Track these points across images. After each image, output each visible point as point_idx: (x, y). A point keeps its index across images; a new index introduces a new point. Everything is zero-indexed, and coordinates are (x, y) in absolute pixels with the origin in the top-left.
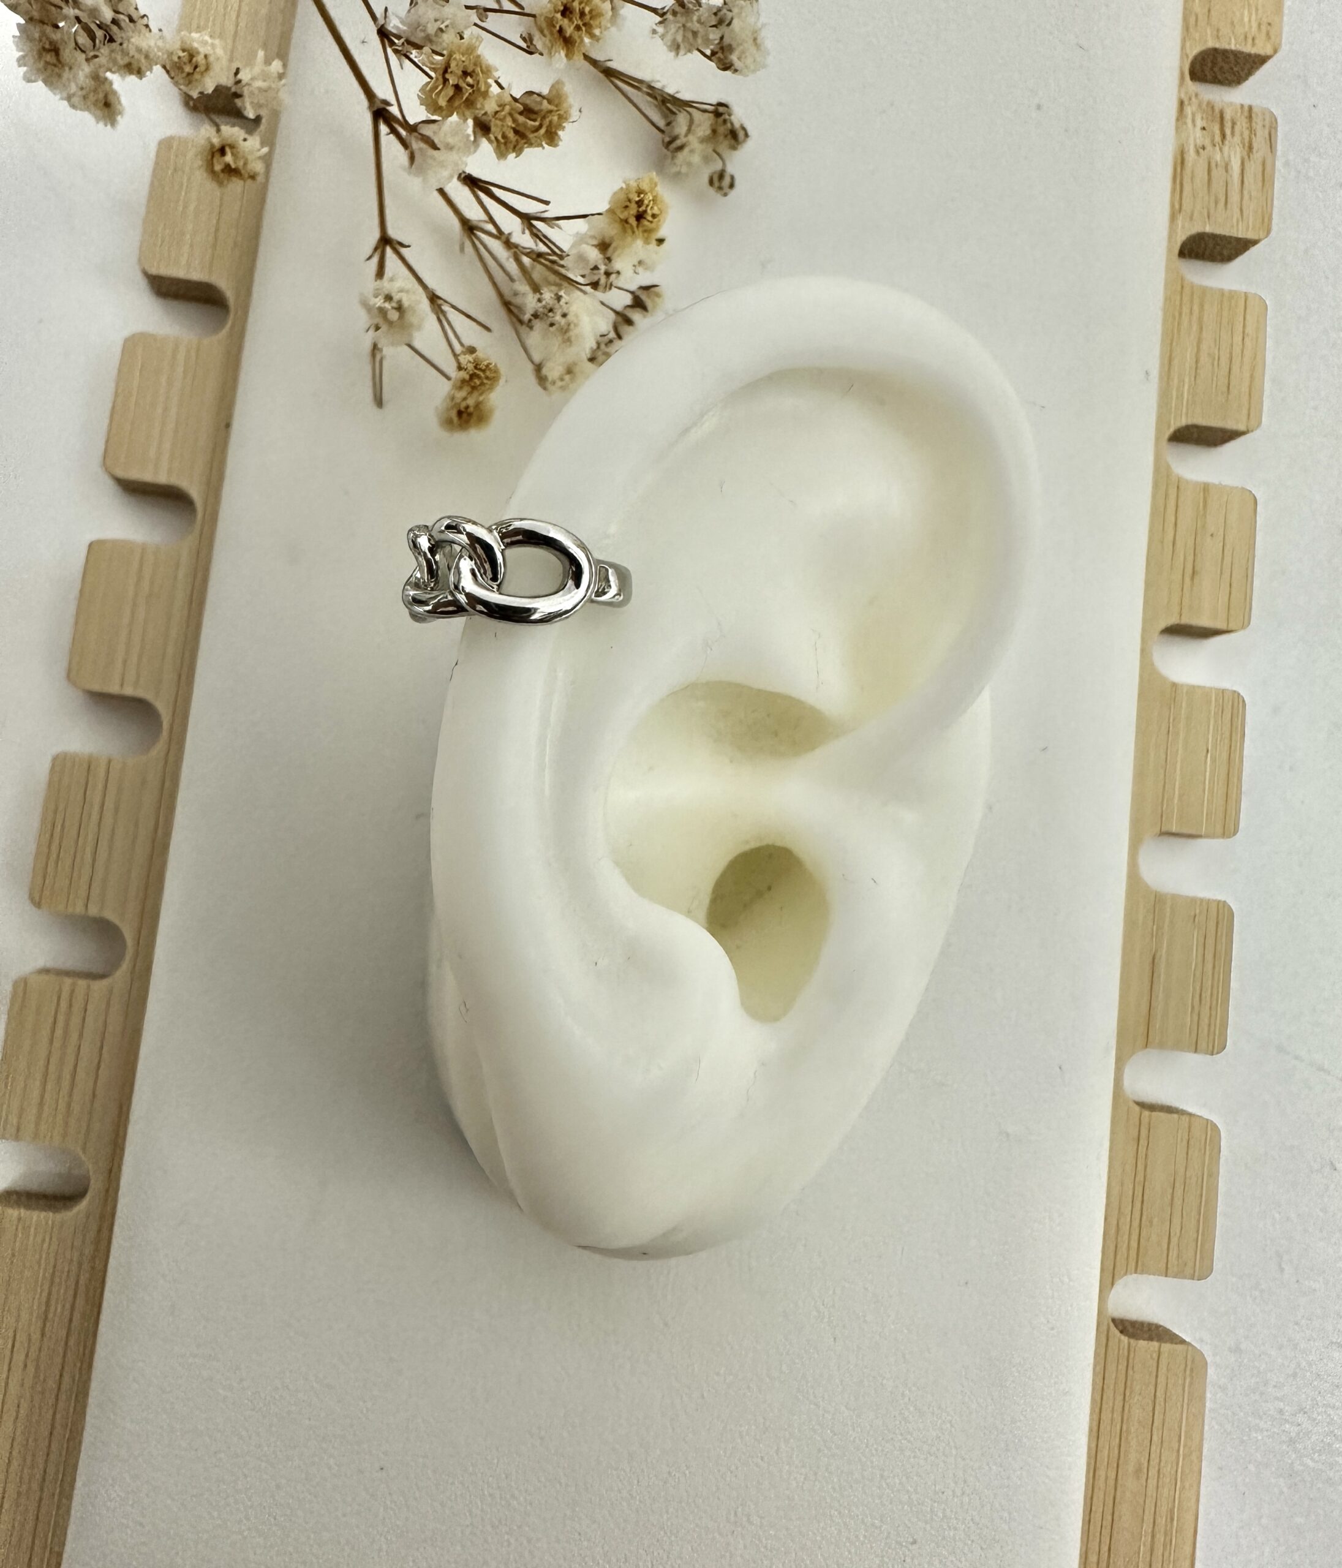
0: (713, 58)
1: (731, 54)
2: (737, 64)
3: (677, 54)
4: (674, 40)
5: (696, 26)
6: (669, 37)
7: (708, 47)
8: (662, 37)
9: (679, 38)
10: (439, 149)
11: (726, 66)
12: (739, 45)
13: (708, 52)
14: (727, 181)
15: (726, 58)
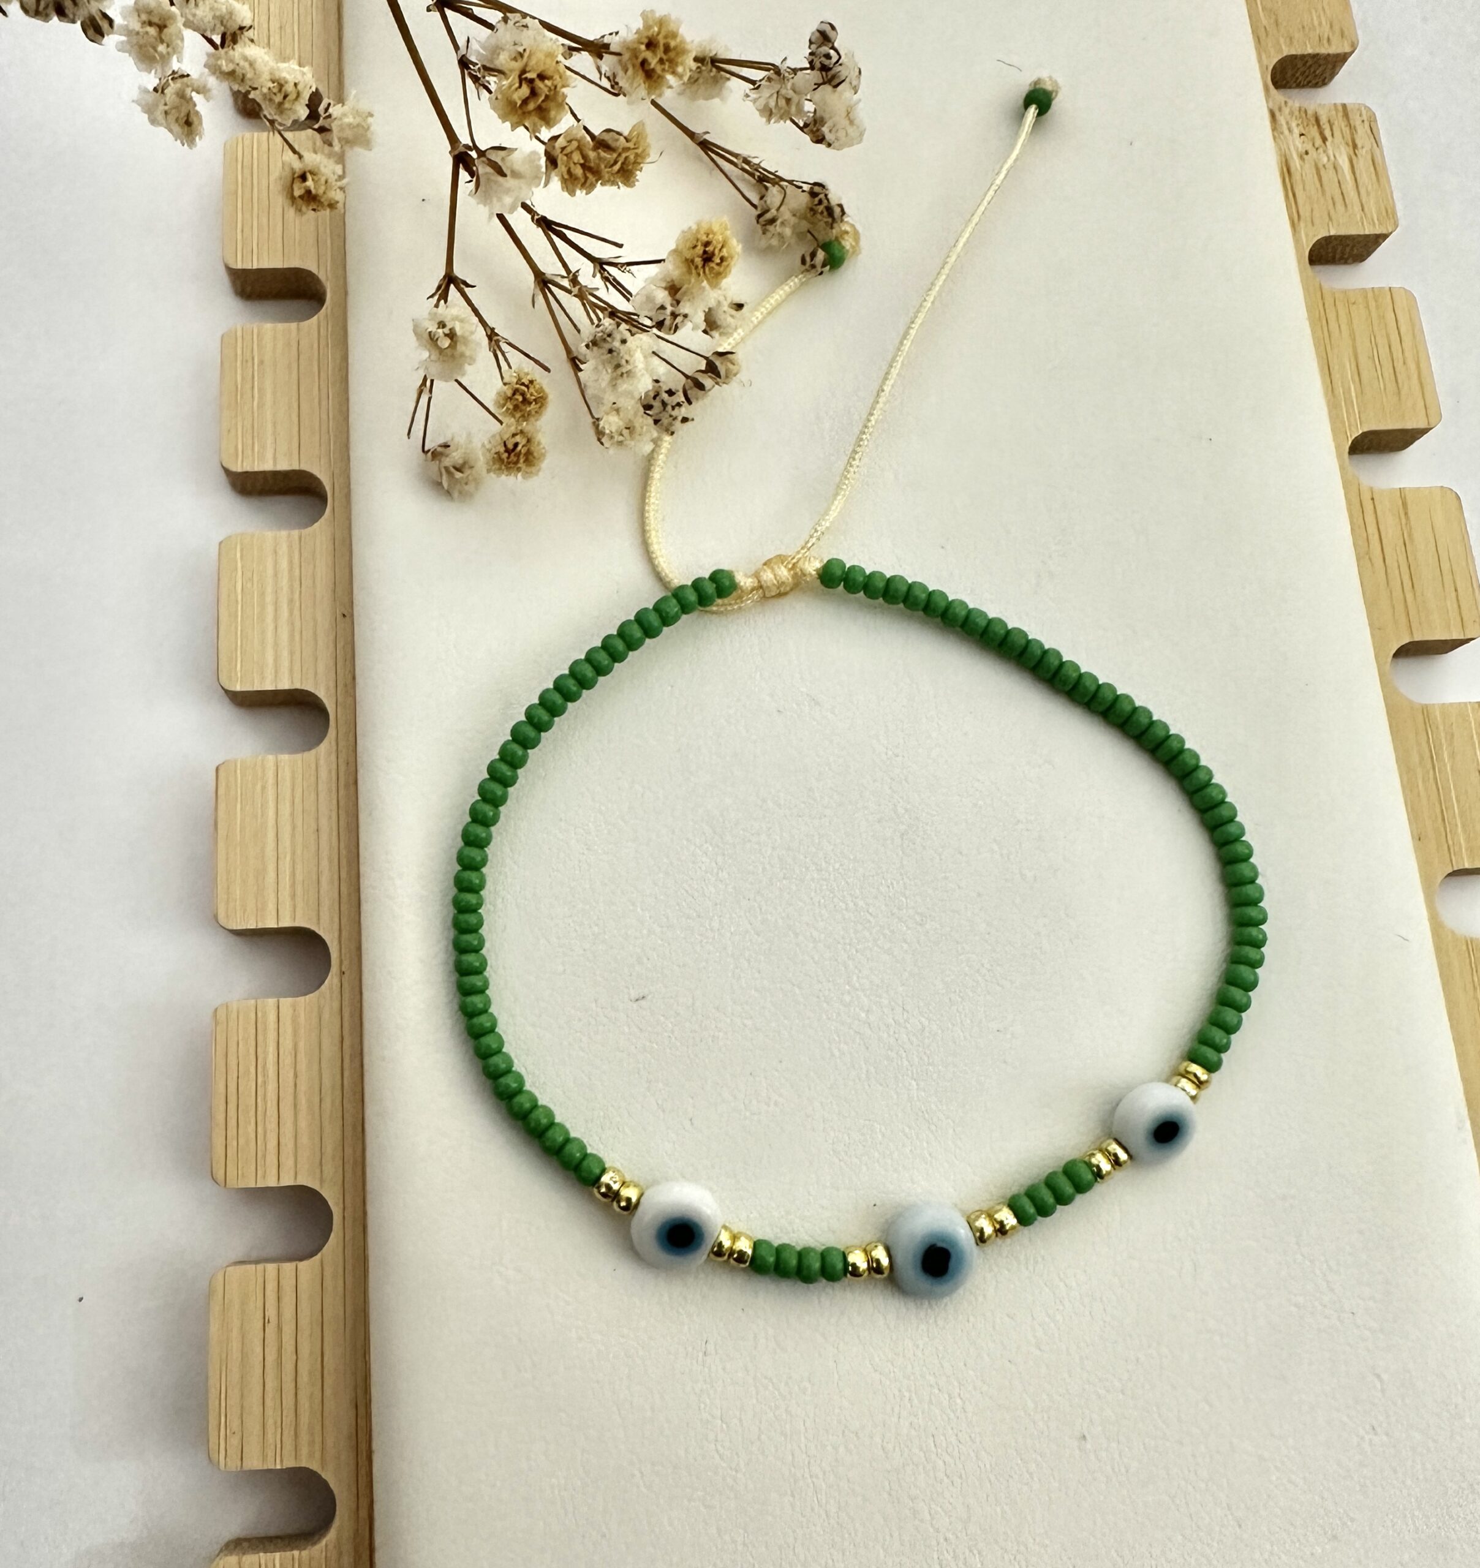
0: (805, 130)
1: (823, 126)
2: (829, 137)
3: (769, 121)
4: (766, 106)
5: (790, 94)
6: (761, 103)
7: (801, 118)
8: (755, 101)
9: (772, 104)
10: (505, 176)
11: (819, 139)
12: (831, 118)
13: (801, 124)
15: (818, 130)
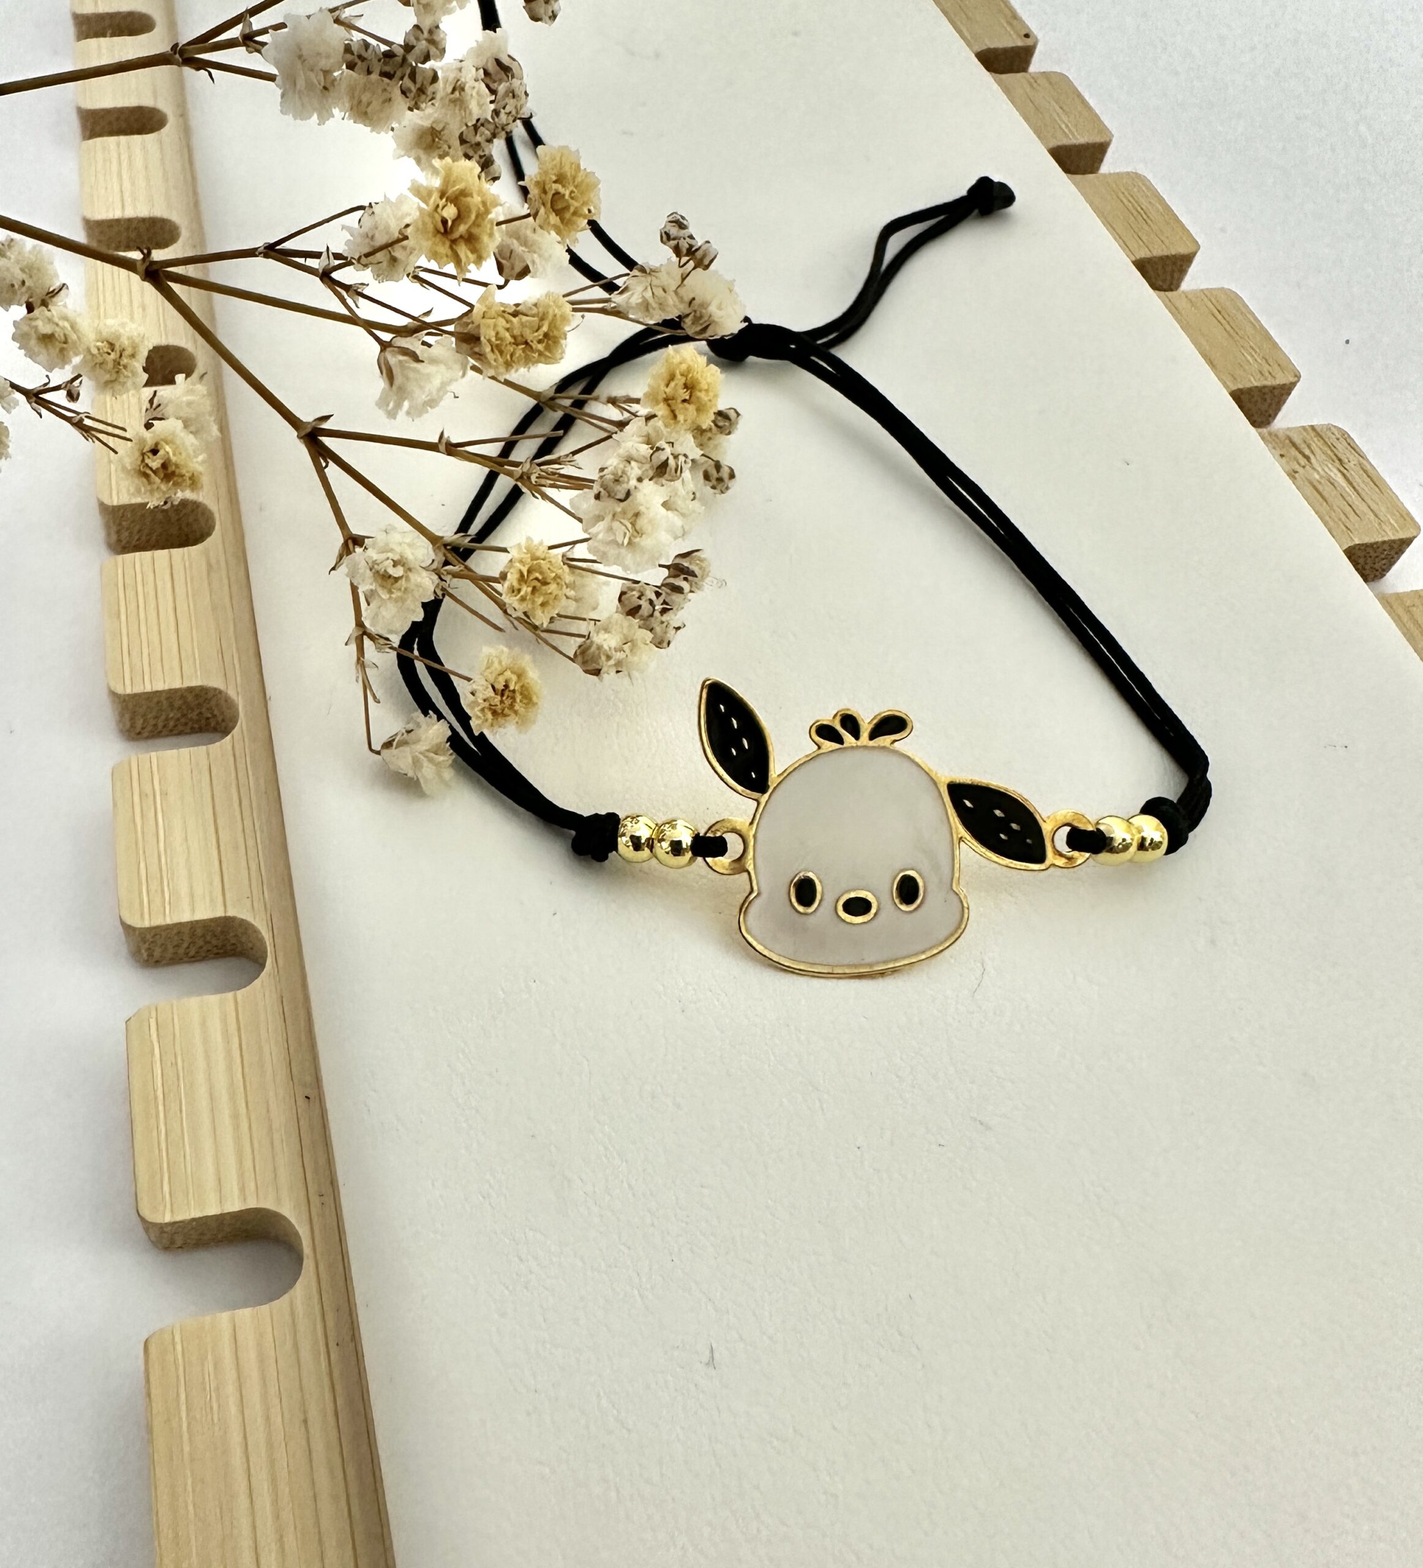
10: (423, 361)
14: (725, 473)
